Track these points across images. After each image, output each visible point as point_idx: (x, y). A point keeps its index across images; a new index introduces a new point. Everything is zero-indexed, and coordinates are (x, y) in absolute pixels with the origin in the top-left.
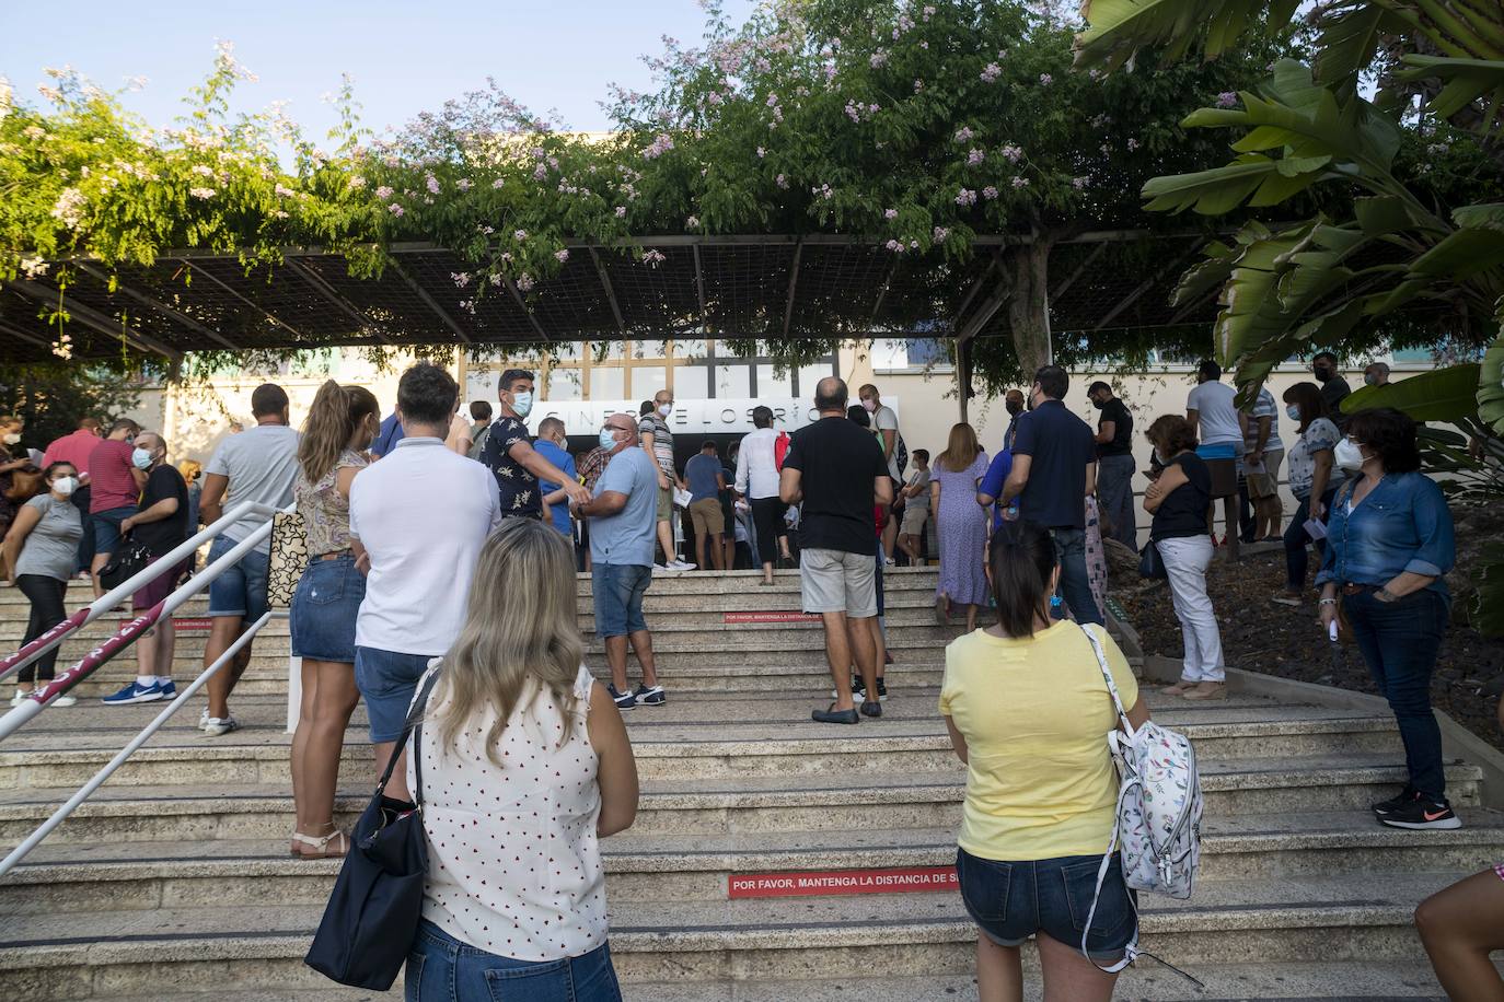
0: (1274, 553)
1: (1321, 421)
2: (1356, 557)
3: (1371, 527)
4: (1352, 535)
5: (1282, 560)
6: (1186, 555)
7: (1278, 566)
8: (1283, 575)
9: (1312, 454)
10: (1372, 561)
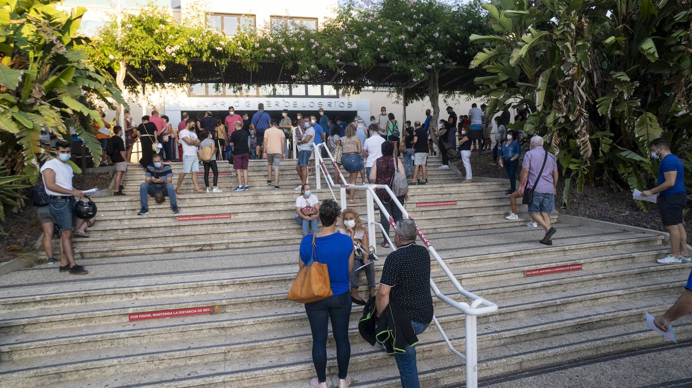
0: (489, 153)
1: (502, 125)
2: (508, 153)
3: (511, 149)
4: (507, 150)
5: (492, 155)
6: (466, 154)
7: (491, 157)
8: (492, 159)
9: (499, 133)
10: (510, 154)
